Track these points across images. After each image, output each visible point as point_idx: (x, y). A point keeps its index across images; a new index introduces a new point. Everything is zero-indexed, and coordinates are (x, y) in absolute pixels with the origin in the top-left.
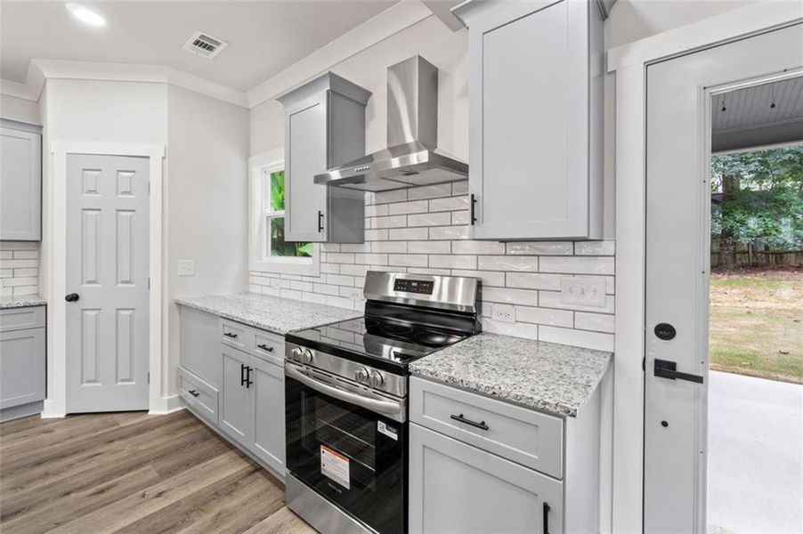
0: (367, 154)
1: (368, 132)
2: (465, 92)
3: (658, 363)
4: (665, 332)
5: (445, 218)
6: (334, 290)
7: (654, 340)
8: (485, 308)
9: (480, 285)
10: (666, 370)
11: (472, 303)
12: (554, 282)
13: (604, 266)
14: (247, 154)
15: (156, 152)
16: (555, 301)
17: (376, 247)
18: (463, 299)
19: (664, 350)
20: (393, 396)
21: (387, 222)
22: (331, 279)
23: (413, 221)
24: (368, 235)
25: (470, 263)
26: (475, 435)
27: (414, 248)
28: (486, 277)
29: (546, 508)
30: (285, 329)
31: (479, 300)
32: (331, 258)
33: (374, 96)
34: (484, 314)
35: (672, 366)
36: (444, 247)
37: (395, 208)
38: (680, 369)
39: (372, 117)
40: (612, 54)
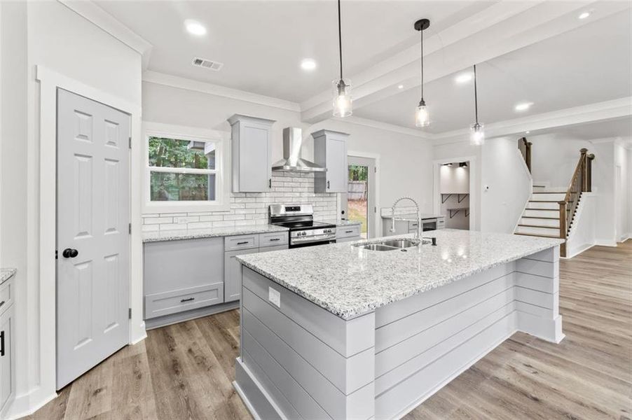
3: (342, 219)
23: (286, 184)
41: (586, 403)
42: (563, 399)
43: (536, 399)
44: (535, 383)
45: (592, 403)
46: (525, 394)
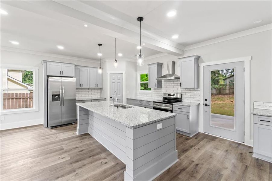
0: (163, 75)
1: (163, 70)
2: (179, 66)
3: (205, 104)
4: (206, 100)
5: (176, 85)
6: (156, 96)
7: (205, 101)
8: (183, 98)
9: (182, 95)
10: (206, 105)
11: (181, 97)
12: (192, 94)
13: (199, 92)
14: (136, 71)
15: (124, 73)
16: (192, 97)
17: (164, 89)
18: (179, 96)
19: (206, 102)
20: (171, 107)
21: (166, 85)
22: (155, 94)
23: (171, 85)
24: (163, 87)
25: (180, 91)
26: (181, 110)
27: (171, 89)
28: (183, 94)
29: (188, 116)
30: (153, 101)
31: (182, 97)
32: (155, 91)
33: (164, 64)
34: (183, 99)
35: (207, 104)
36: (176, 89)
37: (167, 83)
38: (208, 104)
39: (163, 67)
40: (199, 64)
41: (84, 167)
42: (88, 163)
43: (90, 157)
44: (97, 160)
45: (83, 168)
46: (93, 156)
